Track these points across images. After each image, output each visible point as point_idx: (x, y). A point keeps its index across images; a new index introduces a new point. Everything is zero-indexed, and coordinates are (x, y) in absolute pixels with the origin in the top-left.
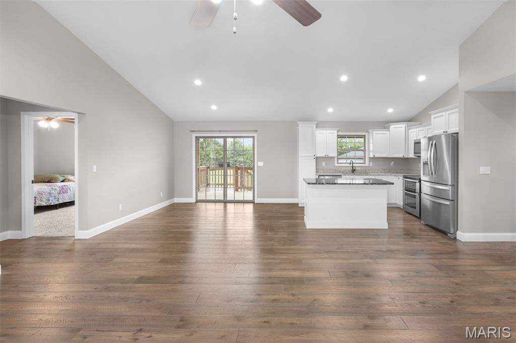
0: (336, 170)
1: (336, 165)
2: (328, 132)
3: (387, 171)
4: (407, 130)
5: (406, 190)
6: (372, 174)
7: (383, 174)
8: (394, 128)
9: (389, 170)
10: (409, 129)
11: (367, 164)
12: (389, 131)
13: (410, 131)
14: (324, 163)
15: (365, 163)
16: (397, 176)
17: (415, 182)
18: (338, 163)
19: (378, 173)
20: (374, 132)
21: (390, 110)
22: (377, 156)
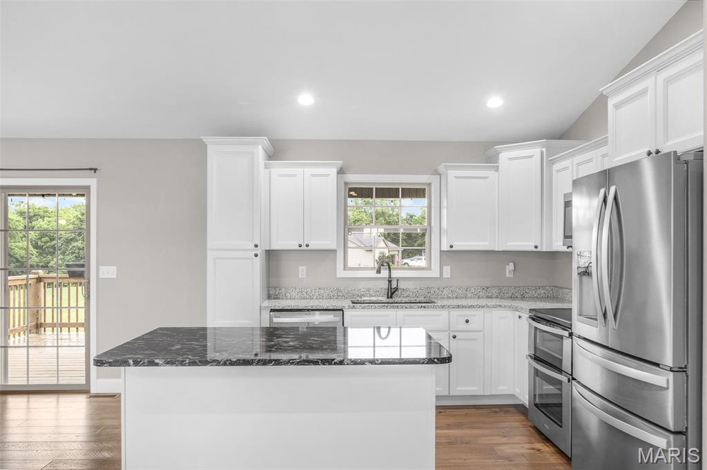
0: (339, 290)
1: (341, 273)
2: (309, 171)
3: (495, 291)
4: (546, 165)
5: (536, 358)
6: (445, 302)
7: (483, 302)
8: (511, 159)
9: (500, 288)
10: (552, 162)
11: (435, 273)
12: (497, 169)
13: (556, 167)
14: (302, 271)
15: (429, 268)
16: (516, 309)
17: (561, 337)
18: (345, 267)
19: (466, 297)
20: (452, 173)
21: (495, 102)
22: (459, 245)
